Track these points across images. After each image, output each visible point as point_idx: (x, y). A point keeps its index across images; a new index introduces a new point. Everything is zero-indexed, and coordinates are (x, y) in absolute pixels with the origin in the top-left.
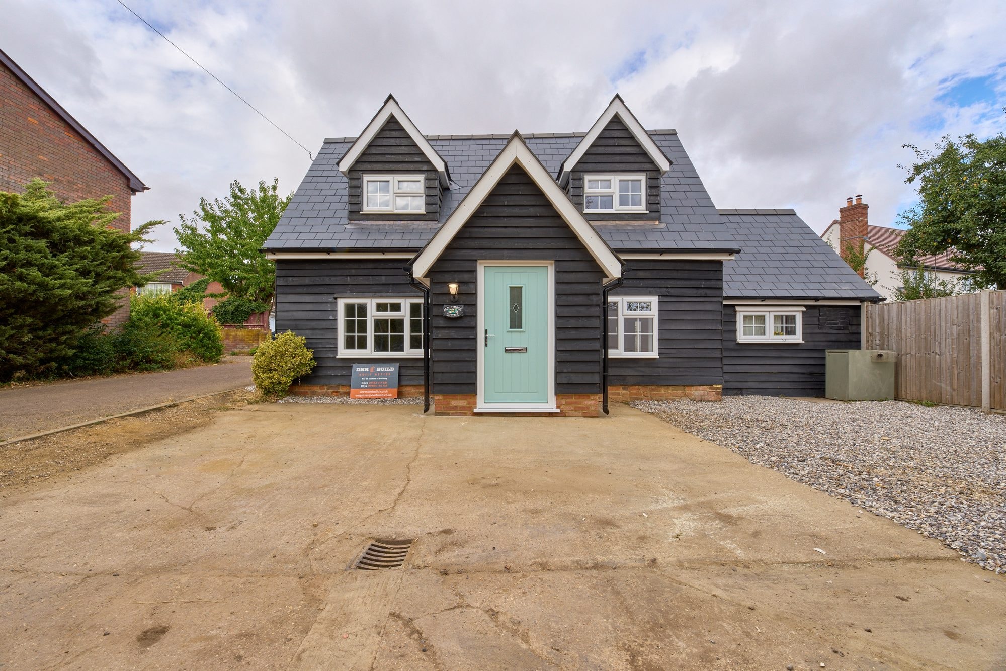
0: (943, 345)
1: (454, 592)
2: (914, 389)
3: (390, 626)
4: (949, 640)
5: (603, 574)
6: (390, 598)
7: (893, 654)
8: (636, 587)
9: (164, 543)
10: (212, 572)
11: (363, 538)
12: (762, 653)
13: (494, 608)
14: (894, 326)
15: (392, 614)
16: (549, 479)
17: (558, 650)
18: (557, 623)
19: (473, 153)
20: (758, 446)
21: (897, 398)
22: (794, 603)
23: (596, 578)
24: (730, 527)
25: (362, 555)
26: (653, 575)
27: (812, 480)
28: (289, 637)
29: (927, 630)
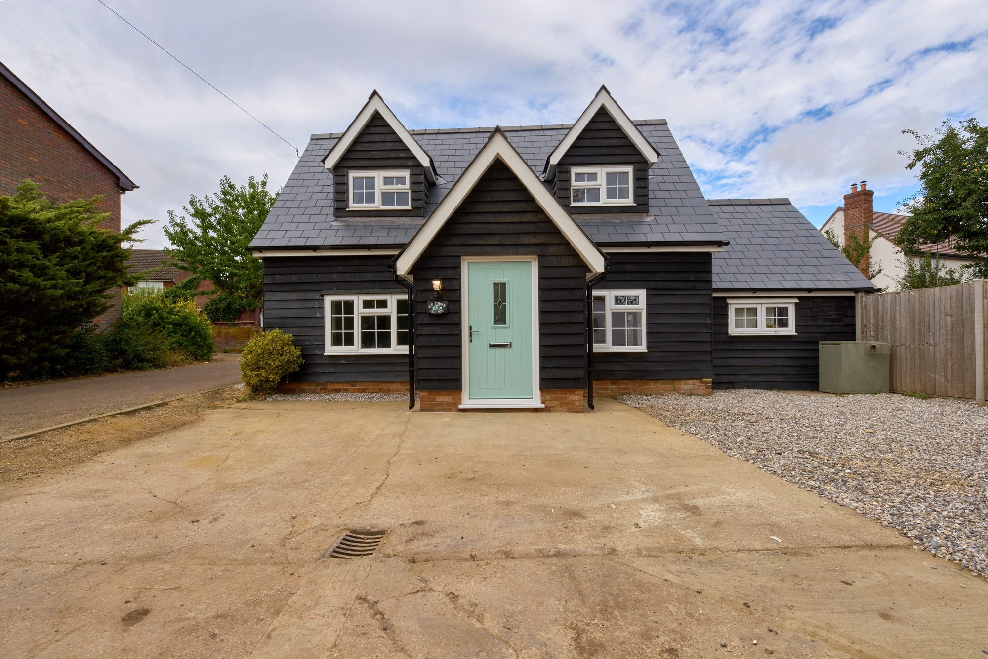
0: (937, 337)
1: (419, 578)
2: (909, 381)
3: (356, 608)
4: (881, 620)
5: (564, 561)
6: (359, 583)
7: (825, 633)
8: (592, 573)
9: (149, 534)
10: (194, 561)
11: (339, 529)
12: (700, 632)
13: (454, 592)
14: (888, 317)
15: (359, 598)
16: (525, 473)
17: (509, 629)
18: (512, 605)
19: (460, 147)
20: (738, 440)
21: (892, 391)
22: (740, 587)
23: (555, 565)
24: (693, 518)
25: (336, 545)
26: (611, 562)
27: (786, 472)
28: (261, 617)
29: (863, 611)
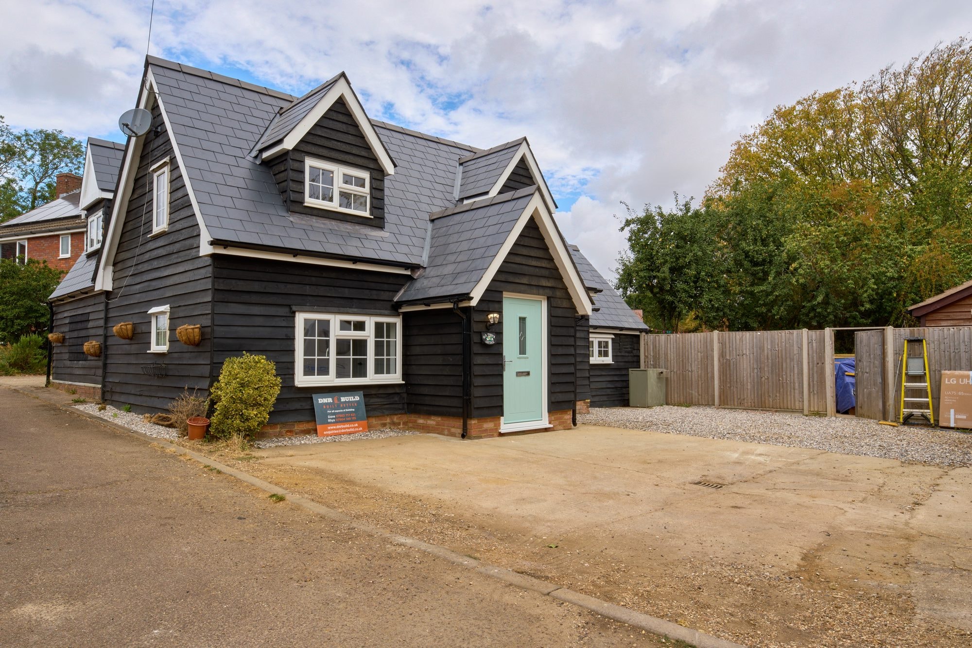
0: (693, 365)
2: (676, 396)
14: (662, 352)
21: (667, 404)
